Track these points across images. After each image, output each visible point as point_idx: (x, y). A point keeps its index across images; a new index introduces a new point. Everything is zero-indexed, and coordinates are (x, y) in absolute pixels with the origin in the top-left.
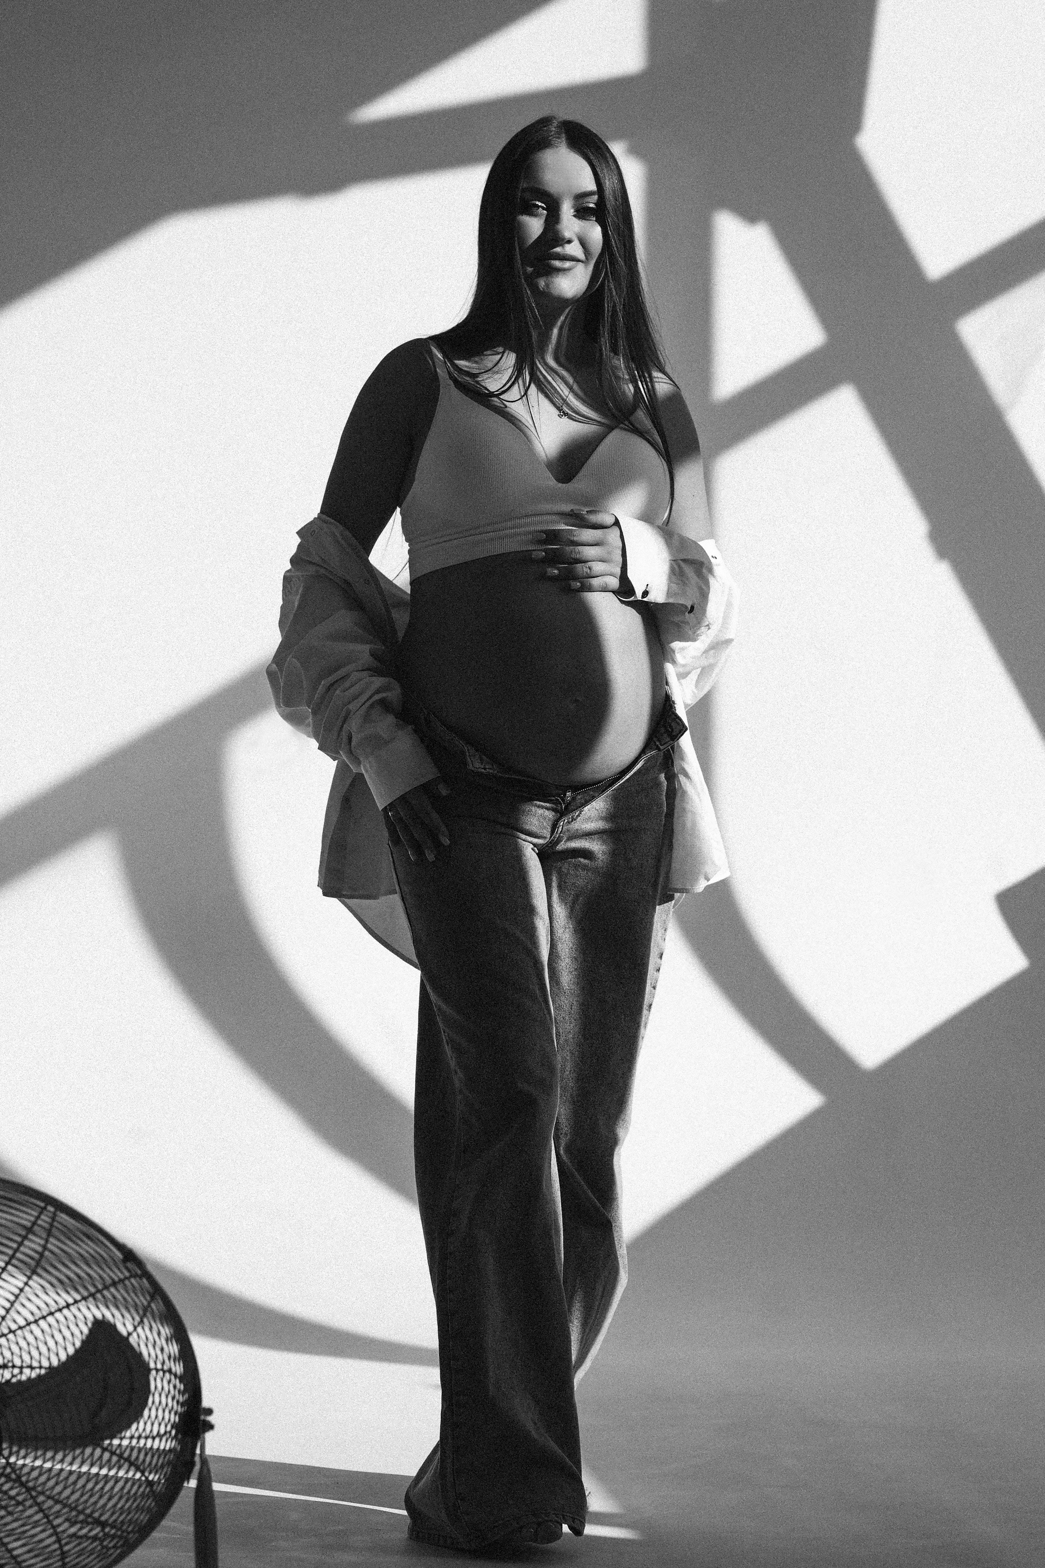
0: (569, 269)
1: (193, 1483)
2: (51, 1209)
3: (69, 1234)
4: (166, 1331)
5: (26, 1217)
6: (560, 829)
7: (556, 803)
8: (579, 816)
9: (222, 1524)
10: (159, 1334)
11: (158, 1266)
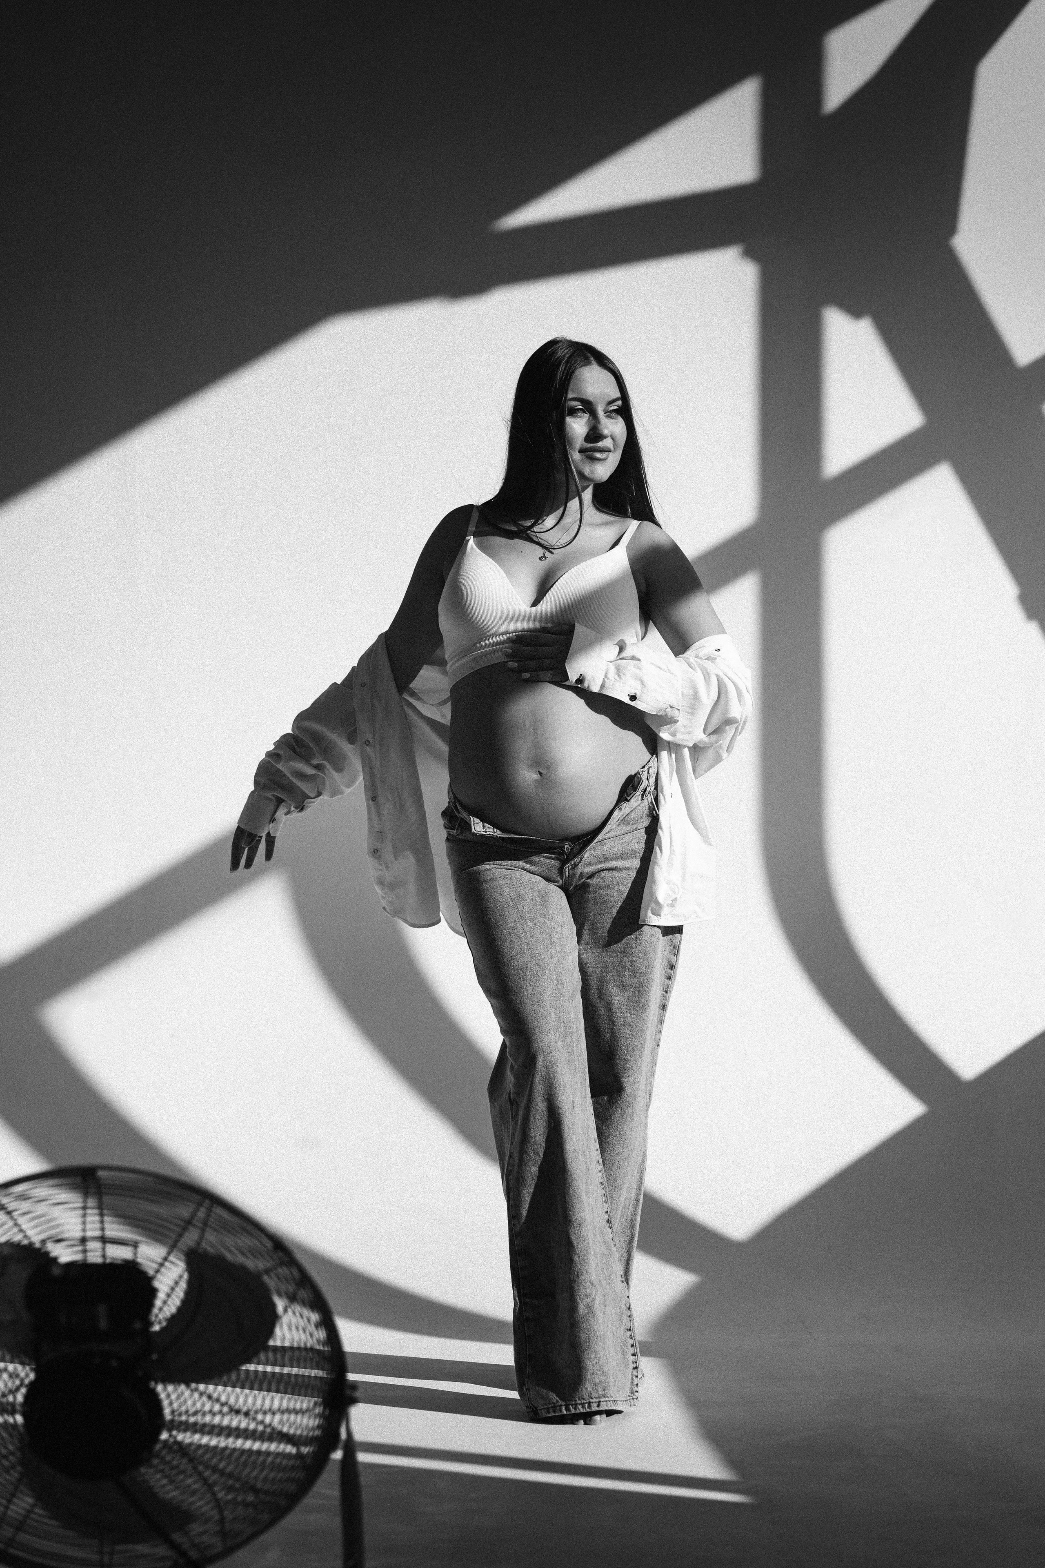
0: (605, 459)
1: (338, 1455)
2: (207, 1201)
3: (224, 1227)
4: (315, 1317)
5: (184, 1211)
6: (567, 874)
7: (559, 854)
8: (580, 862)
9: (366, 1495)
10: (309, 1321)
11: (300, 1247)
